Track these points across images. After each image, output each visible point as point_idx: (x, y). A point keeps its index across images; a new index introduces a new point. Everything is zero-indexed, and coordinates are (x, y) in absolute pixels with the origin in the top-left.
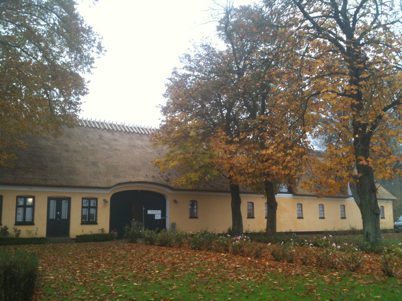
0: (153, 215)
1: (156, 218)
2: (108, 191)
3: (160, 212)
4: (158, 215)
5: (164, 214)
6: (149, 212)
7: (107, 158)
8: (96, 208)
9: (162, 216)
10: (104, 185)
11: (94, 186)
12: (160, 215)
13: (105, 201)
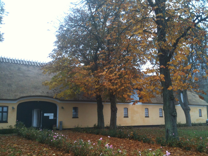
0: (48, 117)
1: (50, 118)
2: (15, 102)
3: (53, 114)
4: (51, 117)
5: (55, 116)
6: (45, 115)
7: (19, 81)
8: (7, 112)
9: (54, 117)
10: (12, 98)
11: (4, 98)
12: (53, 117)
13: (13, 108)
